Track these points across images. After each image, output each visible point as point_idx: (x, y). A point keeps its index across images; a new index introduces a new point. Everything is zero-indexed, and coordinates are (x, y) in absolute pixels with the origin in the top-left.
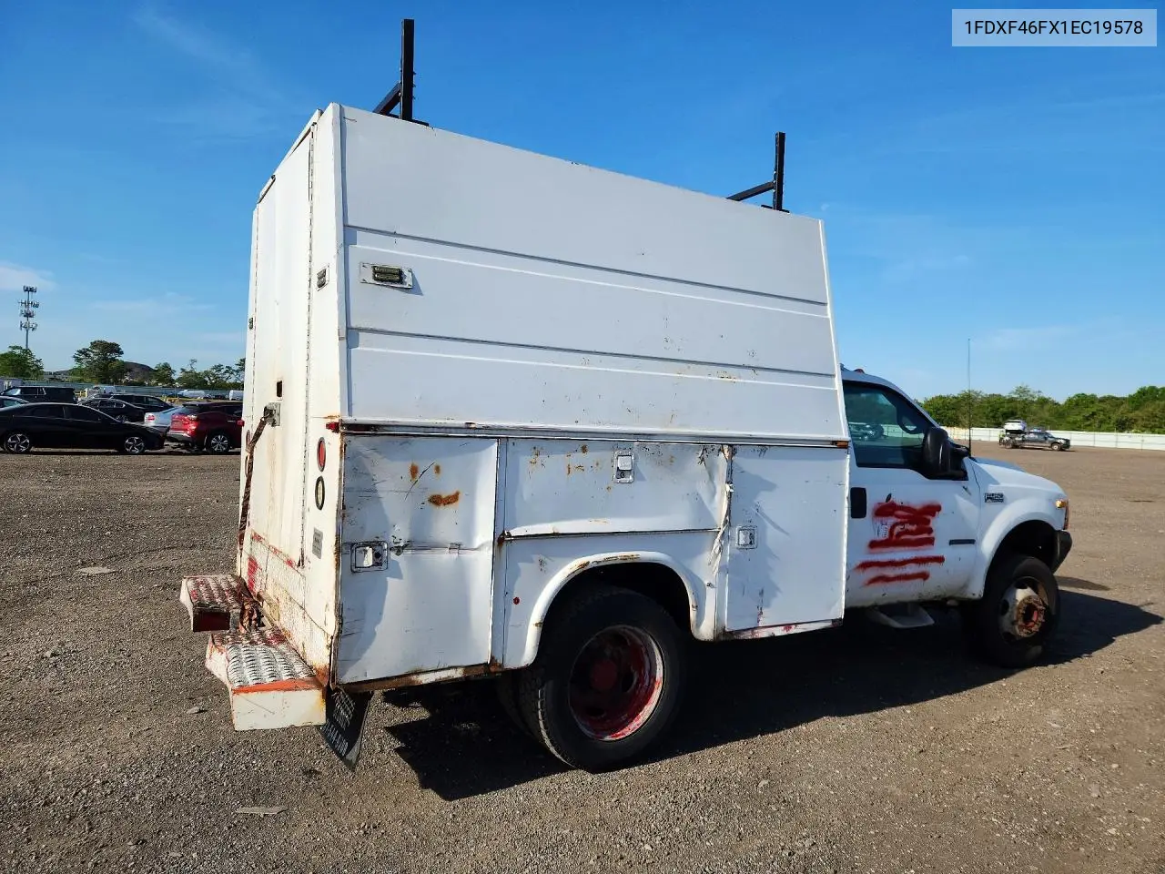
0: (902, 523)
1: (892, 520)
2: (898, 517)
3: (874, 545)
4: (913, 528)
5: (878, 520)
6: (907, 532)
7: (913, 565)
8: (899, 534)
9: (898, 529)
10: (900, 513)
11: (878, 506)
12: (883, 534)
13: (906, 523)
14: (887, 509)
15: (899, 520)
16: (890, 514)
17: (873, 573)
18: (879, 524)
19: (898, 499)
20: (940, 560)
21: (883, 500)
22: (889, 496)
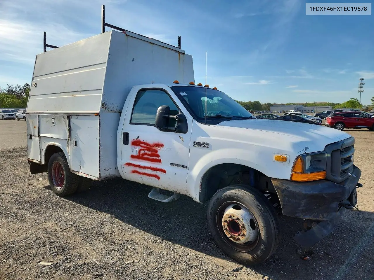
0: (143, 150)
1: (139, 148)
2: (141, 146)
3: (133, 157)
4: (149, 153)
5: (133, 146)
6: (146, 154)
7: (149, 170)
8: (143, 155)
9: (142, 152)
10: (142, 145)
11: (133, 141)
12: (136, 154)
13: (146, 150)
14: (136, 143)
15: (142, 148)
16: (139, 145)
17: (132, 168)
18: (134, 148)
19: (141, 139)
20: (164, 171)
21: (135, 139)
22: (138, 137)
